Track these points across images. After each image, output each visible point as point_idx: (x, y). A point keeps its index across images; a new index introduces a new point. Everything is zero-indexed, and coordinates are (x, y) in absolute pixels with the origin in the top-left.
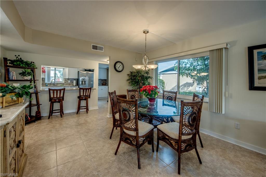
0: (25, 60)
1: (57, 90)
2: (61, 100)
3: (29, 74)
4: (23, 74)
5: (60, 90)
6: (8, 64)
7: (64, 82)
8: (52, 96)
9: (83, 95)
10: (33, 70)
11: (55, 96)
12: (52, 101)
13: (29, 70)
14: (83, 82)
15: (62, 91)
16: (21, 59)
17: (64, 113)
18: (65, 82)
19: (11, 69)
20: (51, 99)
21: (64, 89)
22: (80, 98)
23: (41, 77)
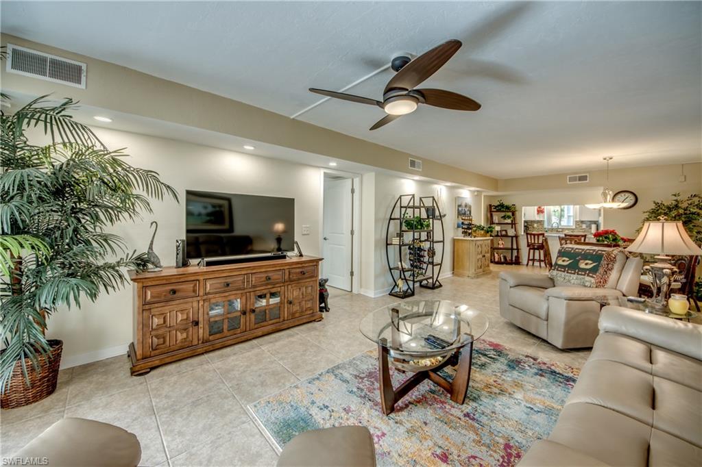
1: (534, 235)
2: (540, 248)
3: (509, 217)
4: (504, 217)
5: (538, 235)
6: (493, 210)
7: (574, 228)
10: (513, 214)
11: (533, 242)
12: (531, 247)
13: (510, 214)
15: (541, 237)
16: (502, 203)
18: (577, 227)
19: (494, 213)
20: (528, 245)
21: (543, 235)
23: (523, 219)
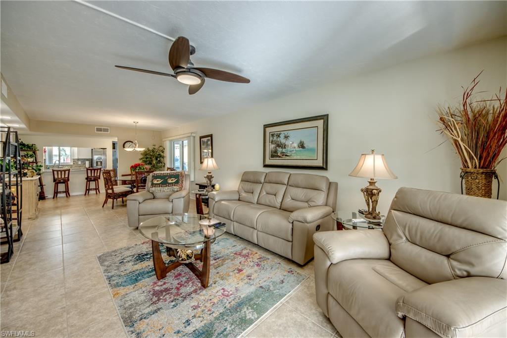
0: (26, 143)
1: (61, 171)
2: (66, 181)
3: (31, 156)
5: (65, 171)
7: (72, 164)
8: (56, 177)
9: (91, 176)
10: (34, 153)
11: (60, 177)
12: (57, 182)
13: (31, 153)
14: (99, 163)
15: (67, 172)
16: (22, 142)
17: (70, 195)
18: (74, 164)
20: (55, 180)
21: (69, 170)
22: (89, 179)
23: (44, 158)
